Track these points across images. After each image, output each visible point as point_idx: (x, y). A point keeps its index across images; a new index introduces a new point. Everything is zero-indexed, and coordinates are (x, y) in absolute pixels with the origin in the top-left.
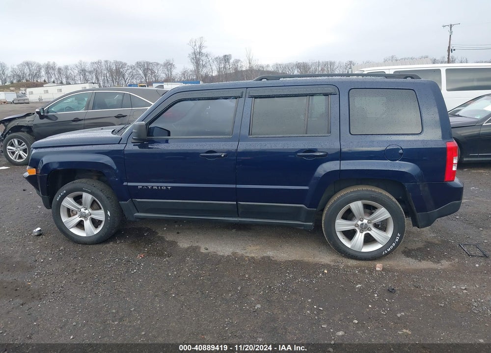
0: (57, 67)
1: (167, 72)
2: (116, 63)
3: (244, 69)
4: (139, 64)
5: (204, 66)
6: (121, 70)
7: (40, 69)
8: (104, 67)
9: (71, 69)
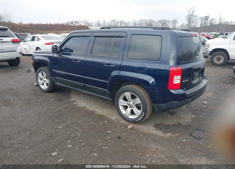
0: (125, 22)
1: (173, 25)
2: (150, 20)
3: (216, 23)
4: (160, 21)
5: (193, 22)
6: (152, 24)
7: (118, 23)
8: (144, 22)
9: (130, 23)
